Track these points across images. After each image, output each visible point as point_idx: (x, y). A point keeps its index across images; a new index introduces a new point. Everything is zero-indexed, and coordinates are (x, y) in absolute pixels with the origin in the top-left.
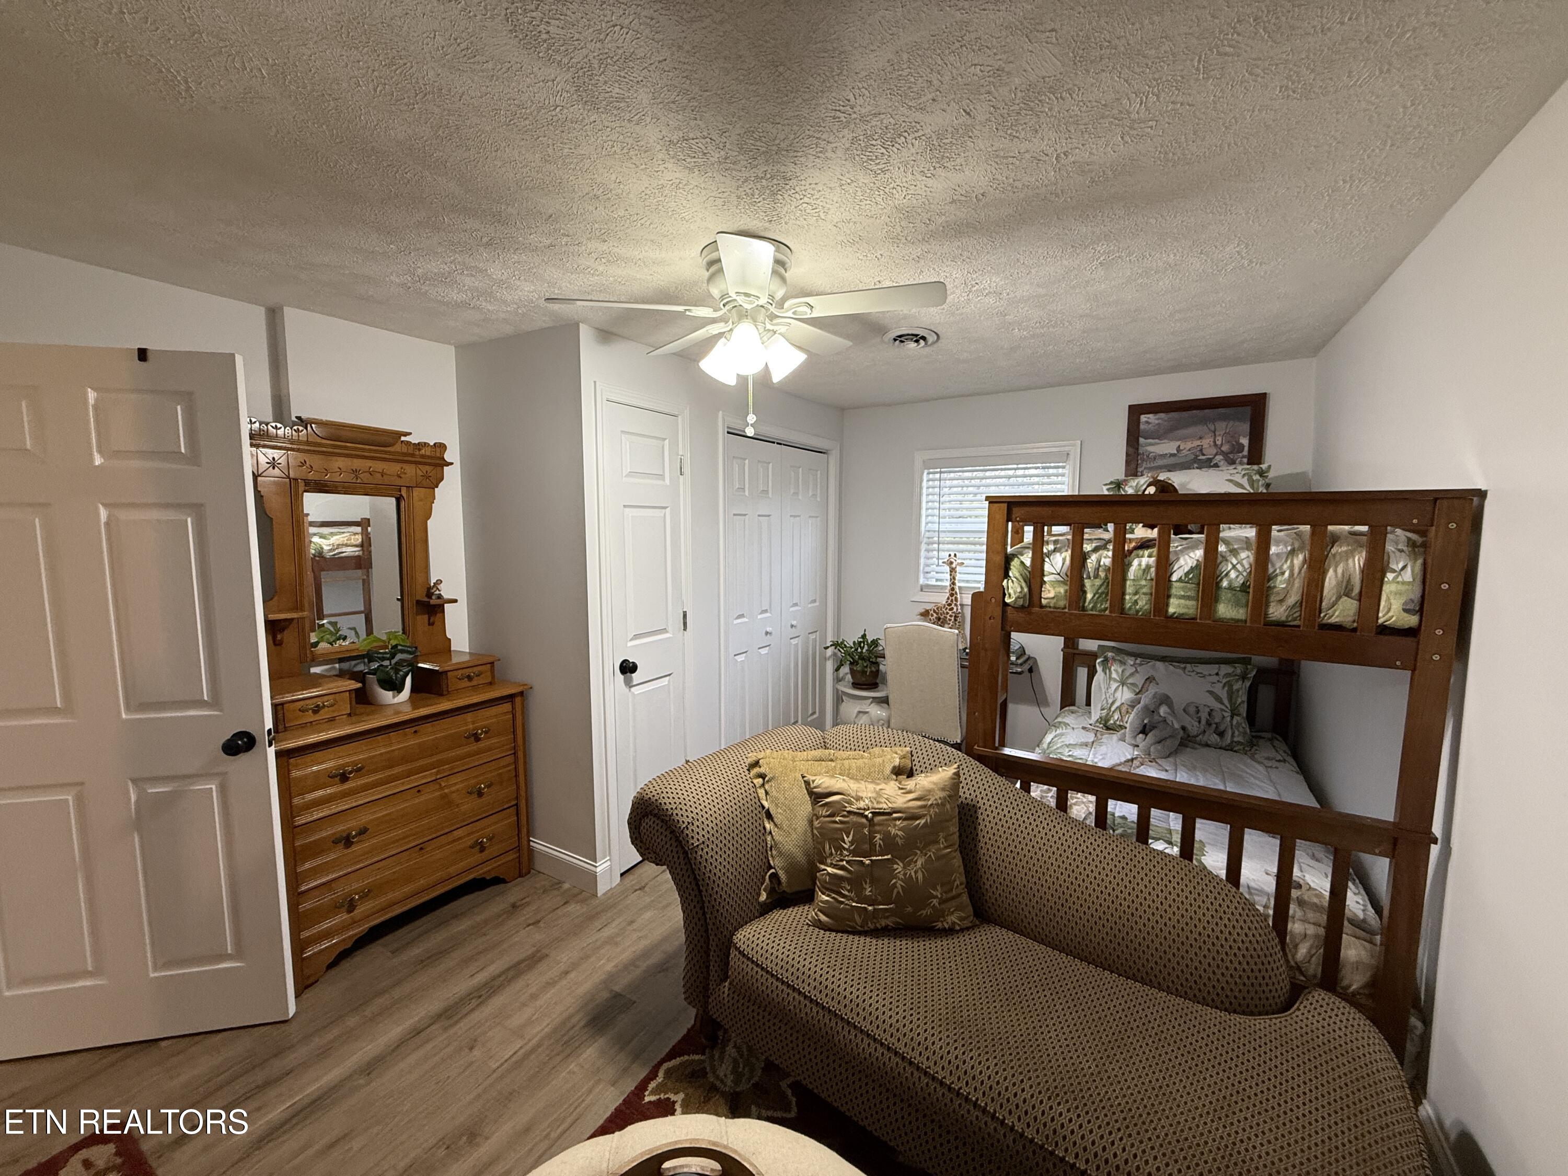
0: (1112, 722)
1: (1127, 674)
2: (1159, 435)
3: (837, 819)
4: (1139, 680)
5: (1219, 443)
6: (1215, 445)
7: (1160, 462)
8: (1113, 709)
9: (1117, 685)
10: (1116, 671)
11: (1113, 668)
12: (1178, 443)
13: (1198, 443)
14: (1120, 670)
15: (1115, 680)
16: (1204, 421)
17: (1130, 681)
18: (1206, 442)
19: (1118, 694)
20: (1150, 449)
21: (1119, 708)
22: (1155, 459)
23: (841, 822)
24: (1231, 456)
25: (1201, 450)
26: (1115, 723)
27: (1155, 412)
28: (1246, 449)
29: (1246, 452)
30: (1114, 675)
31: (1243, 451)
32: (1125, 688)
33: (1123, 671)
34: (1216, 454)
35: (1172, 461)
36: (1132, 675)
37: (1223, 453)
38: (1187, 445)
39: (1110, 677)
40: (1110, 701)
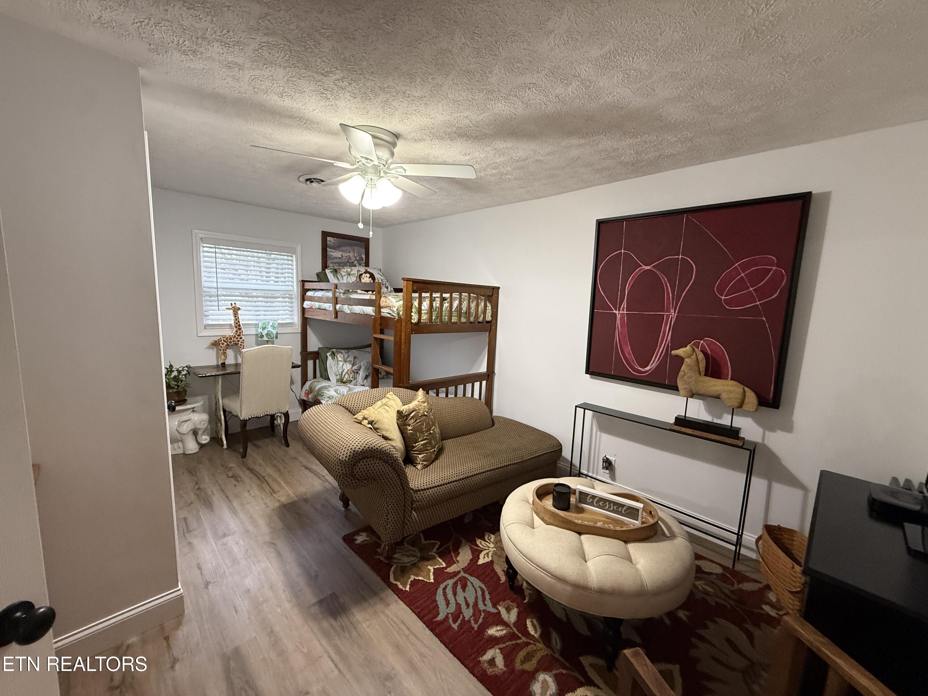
0: (345, 379)
1: (346, 357)
2: (336, 248)
3: (418, 421)
4: (351, 359)
5: (356, 255)
6: (355, 256)
7: (335, 261)
8: (344, 374)
9: (343, 363)
10: (340, 357)
11: (338, 356)
12: (342, 253)
13: (348, 254)
14: (342, 356)
15: (341, 361)
16: (351, 245)
17: (348, 360)
18: (351, 255)
19: (345, 367)
20: (331, 253)
21: (347, 373)
22: (333, 259)
23: (420, 422)
24: (360, 262)
25: (350, 258)
26: (347, 380)
27: (333, 237)
28: (364, 259)
29: (364, 261)
30: (340, 359)
31: (363, 260)
32: (347, 363)
33: (344, 356)
34: (355, 260)
35: (340, 261)
36: (348, 357)
37: (357, 260)
38: (345, 254)
39: (338, 361)
40: (341, 371)
